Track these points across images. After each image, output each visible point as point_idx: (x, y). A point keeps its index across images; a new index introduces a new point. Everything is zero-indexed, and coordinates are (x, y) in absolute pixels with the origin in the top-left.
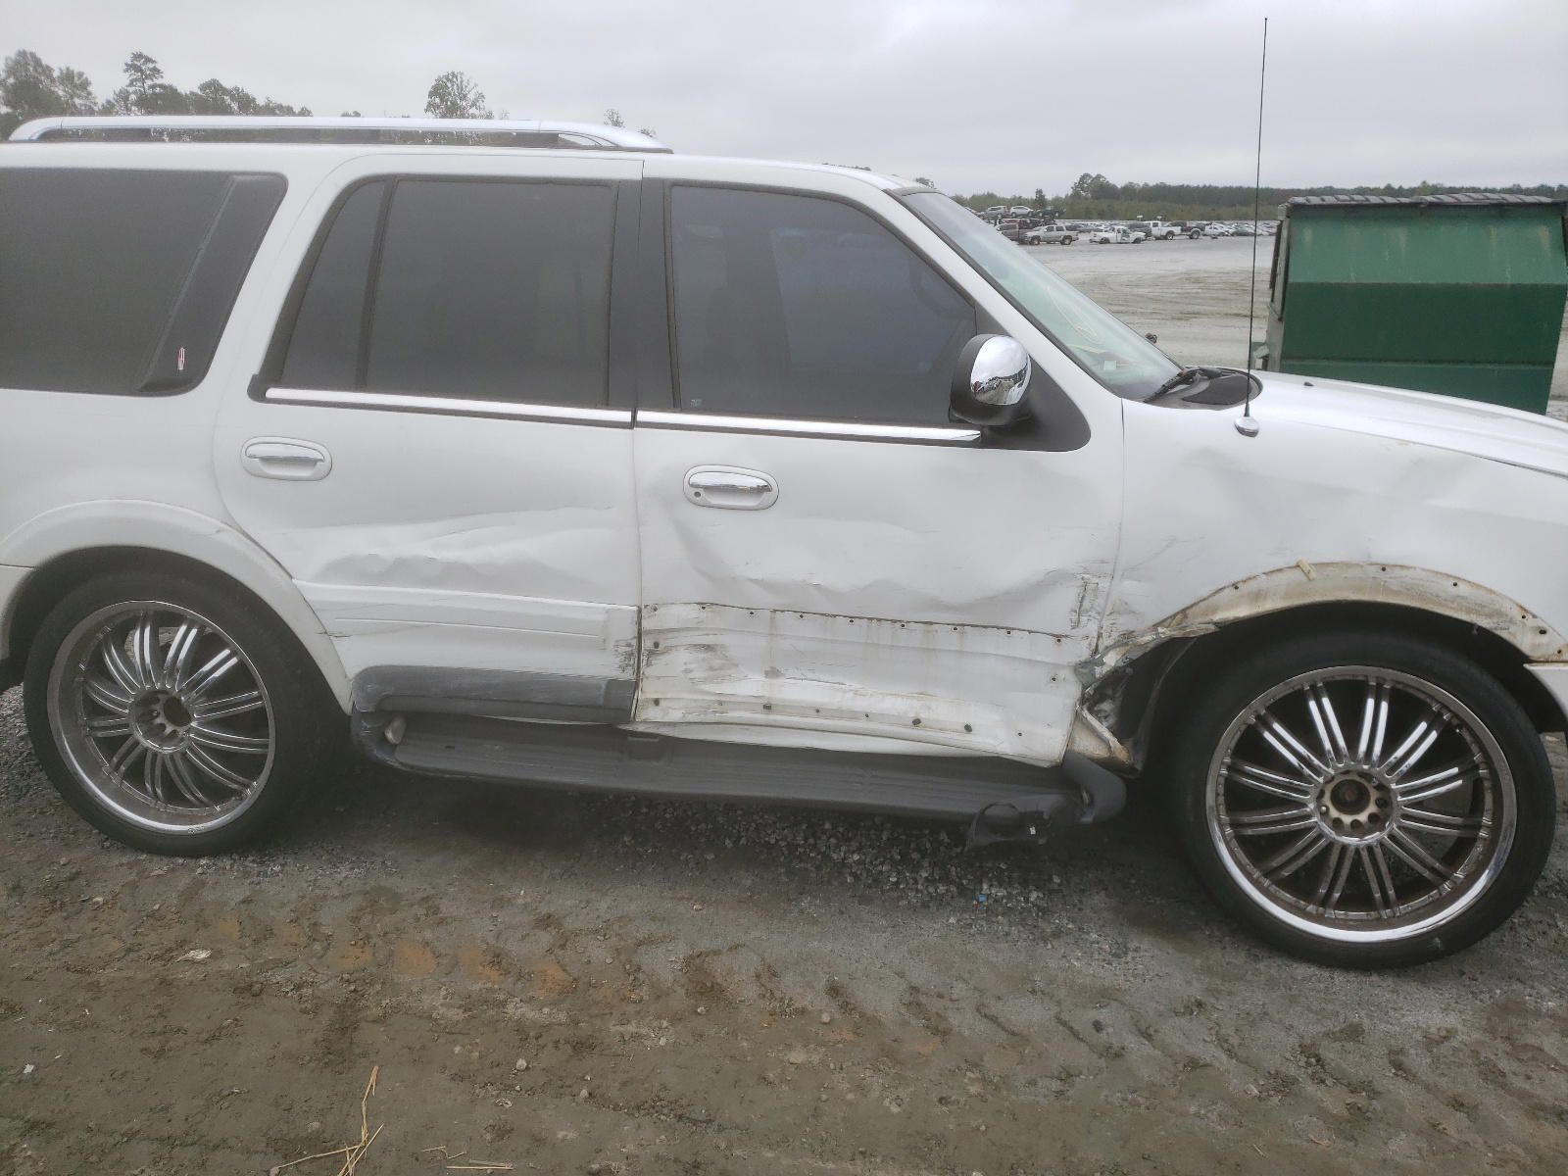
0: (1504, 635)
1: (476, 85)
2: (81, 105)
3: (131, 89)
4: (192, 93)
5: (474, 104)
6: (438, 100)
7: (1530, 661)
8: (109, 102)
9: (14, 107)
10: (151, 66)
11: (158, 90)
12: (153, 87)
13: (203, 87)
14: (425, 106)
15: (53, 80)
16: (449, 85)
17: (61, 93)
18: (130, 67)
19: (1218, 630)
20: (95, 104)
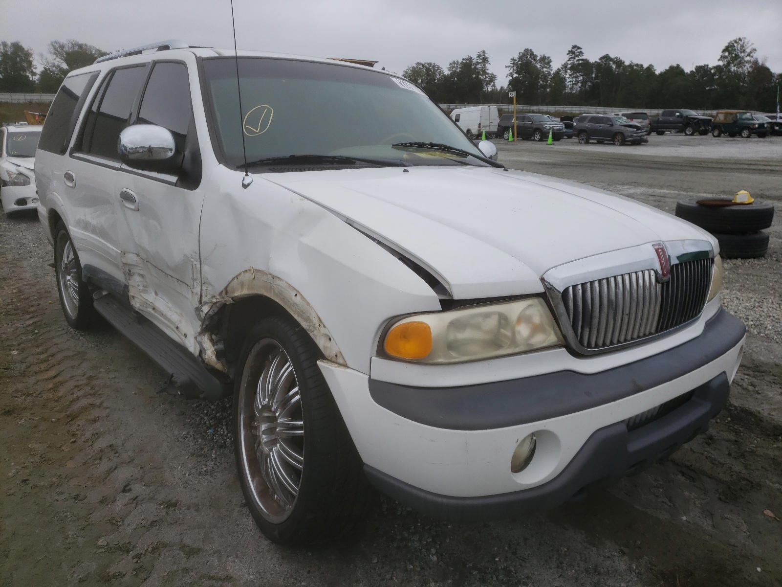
0: (311, 335)
1: (752, 44)
2: (546, 71)
3: (569, 62)
4: (596, 62)
5: (749, 55)
6: (727, 54)
7: (323, 357)
8: (558, 69)
9: (519, 75)
10: (579, 50)
11: (580, 62)
12: (578, 60)
13: (601, 59)
14: (719, 57)
15: (536, 61)
16: (736, 45)
17: (539, 66)
18: (571, 52)
19: (233, 302)
20: (552, 70)
